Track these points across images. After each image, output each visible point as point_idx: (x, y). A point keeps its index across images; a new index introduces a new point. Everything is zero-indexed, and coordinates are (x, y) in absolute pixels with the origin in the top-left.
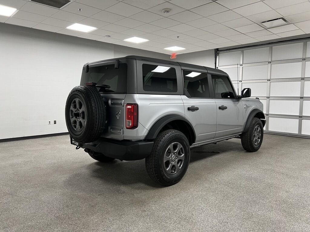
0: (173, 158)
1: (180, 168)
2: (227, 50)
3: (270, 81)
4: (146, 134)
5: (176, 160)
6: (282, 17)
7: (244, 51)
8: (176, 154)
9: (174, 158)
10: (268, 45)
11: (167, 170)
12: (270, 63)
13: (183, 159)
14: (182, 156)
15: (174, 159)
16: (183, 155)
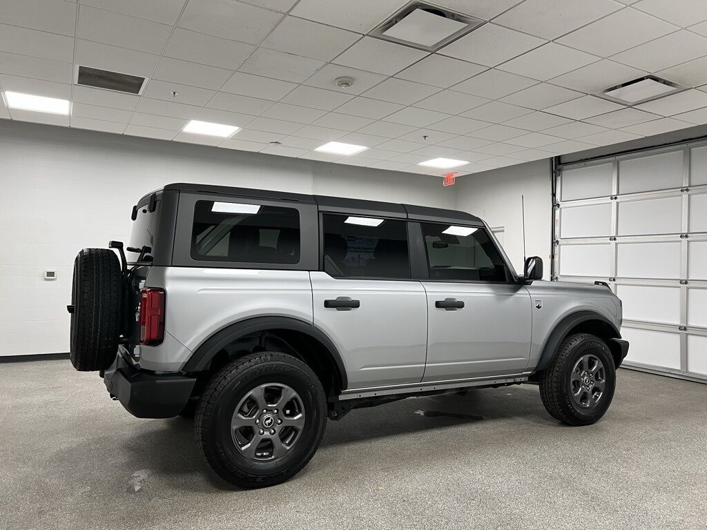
0: (267, 422)
1: (288, 448)
2: (581, 160)
3: (688, 239)
4: (185, 359)
5: (278, 428)
6: (648, 74)
7: (620, 162)
8: (276, 411)
9: (270, 421)
10: (679, 146)
11: (243, 448)
12: (687, 190)
13: (301, 427)
14: (295, 418)
15: (269, 424)
16: (300, 415)
